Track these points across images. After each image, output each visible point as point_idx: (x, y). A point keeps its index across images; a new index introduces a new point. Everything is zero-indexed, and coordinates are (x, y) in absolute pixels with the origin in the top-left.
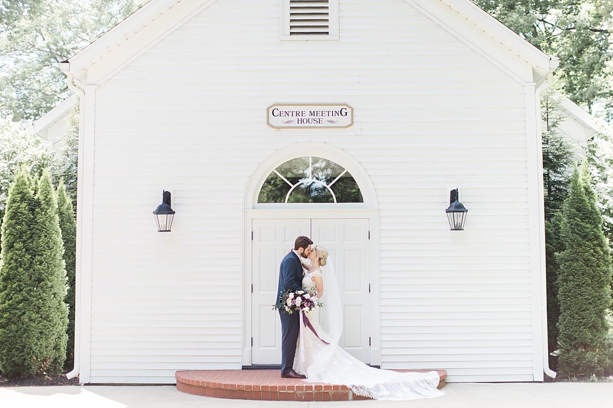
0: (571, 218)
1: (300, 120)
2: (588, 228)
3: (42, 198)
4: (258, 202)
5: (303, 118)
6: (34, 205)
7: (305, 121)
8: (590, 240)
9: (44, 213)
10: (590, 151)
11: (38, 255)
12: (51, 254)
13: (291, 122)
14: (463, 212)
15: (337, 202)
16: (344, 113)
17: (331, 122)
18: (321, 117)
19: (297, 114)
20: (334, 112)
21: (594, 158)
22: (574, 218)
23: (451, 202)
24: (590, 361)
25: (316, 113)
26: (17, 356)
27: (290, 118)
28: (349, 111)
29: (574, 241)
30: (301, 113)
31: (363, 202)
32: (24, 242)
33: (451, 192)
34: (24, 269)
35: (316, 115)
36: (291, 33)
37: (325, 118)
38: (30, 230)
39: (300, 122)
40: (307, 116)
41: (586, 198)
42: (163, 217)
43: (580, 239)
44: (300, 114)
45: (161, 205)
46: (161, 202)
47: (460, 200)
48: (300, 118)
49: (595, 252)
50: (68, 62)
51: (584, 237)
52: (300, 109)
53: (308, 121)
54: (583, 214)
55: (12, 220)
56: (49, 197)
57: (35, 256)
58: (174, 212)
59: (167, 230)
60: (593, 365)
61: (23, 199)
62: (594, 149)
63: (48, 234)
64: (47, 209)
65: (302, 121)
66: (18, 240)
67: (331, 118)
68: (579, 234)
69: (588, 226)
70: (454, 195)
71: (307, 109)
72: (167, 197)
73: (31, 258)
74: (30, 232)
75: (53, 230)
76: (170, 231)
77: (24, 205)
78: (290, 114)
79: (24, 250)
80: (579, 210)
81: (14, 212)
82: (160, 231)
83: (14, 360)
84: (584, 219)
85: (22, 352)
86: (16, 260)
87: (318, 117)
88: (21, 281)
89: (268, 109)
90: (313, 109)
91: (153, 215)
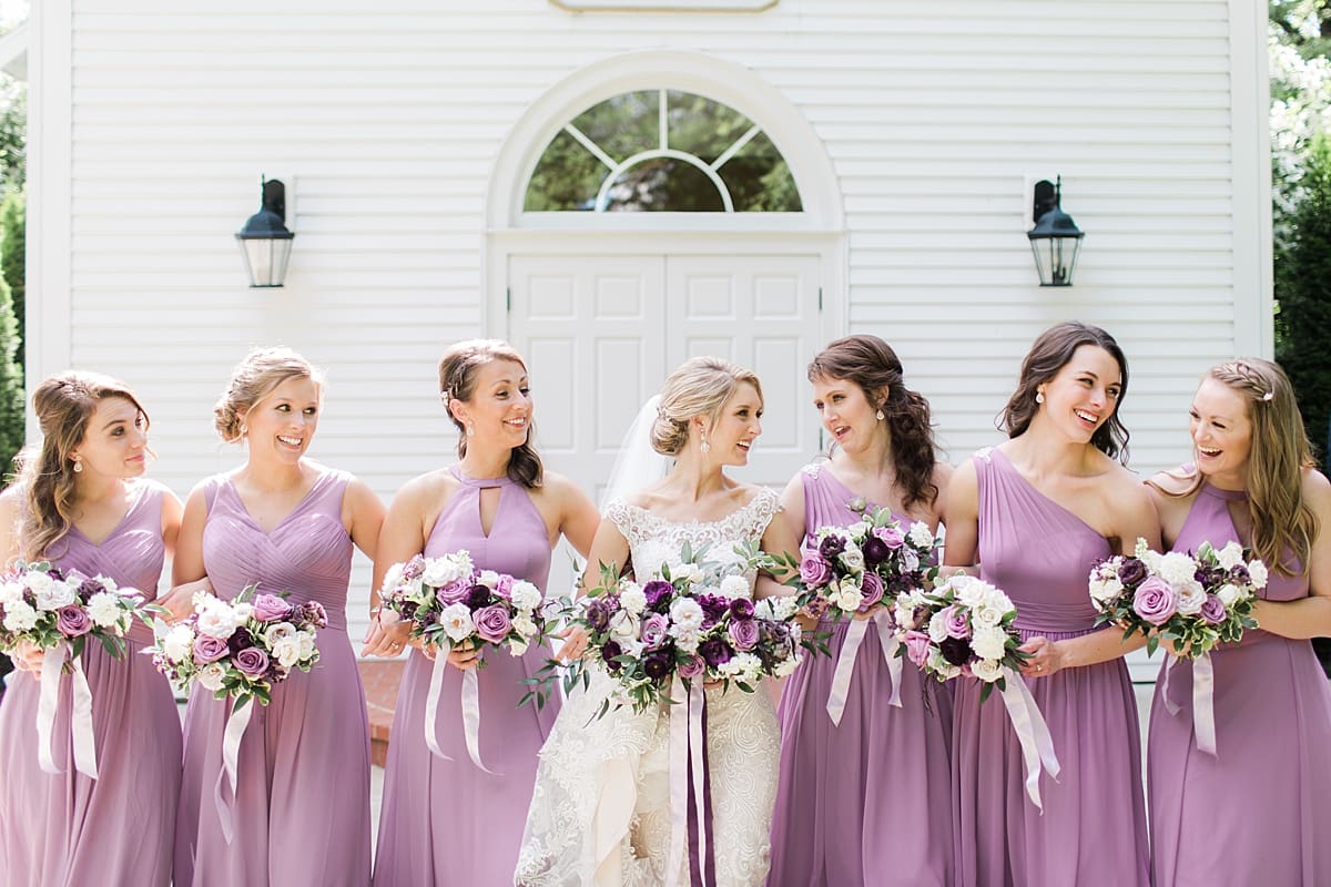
0: (1311, 261)
4: (525, 210)
15: (736, 209)
31: (802, 210)
33: (1035, 186)
42: (261, 248)
45: (256, 216)
46: (255, 206)
47: (1066, 207)
58: (291, 236)
59: (275, 282)
70: (1046, 196)
72: (274, 196)
76: (281, 286)
82: (255, 286)
91: (236, 244)
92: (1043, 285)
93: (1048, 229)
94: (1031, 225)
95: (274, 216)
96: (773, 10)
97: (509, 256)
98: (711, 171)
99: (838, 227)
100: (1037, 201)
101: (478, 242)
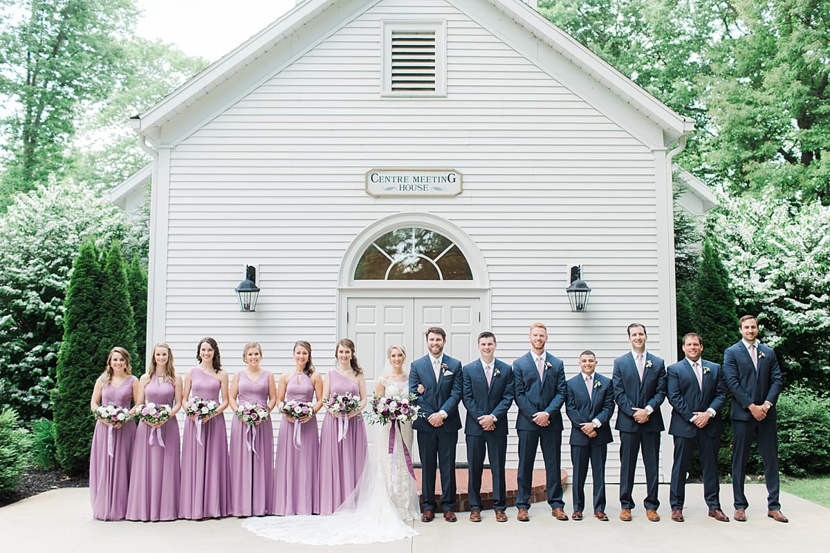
0: (703, 299)
1: (402, 186)
2: (721, 310)
3: (110, 271)
4: (355, 279)
5: (405, 184)
6: (100, 280)
7: (408, 188)
8: (723, 323)
9: (112, 289)
10: (709, 226)
11: (105, 336)
12: (120, 336)
13: (391, 188)
14: (586, 291)
15: (444, 279)
16: (452, 180)
17: (437, 189)
18: (426, 183)
19: (399, 180)
20: (441, 178)
21: (713, 233)
22: (705, 299)
23: (572, 280)
24: (723, 459)
25: (420, 178)
26: (80, 452)
27: (391, 184)
28: (458, 177)
29: (706, 325)
30: (403, 178)
31: (472, 279)
32: (89, 322)
33: (572, 269)
34: (89, 353)
35: (420, 181)
36: (393, 89)
37: (431, 185)
38: (97, 308)
39: (402, 189)
40: (410, 182)
41: (719, 276)
42: (246, 296)
43: (713, 322)
44: (403, 180)
45: (244, 282)
46: (244, 277)
47: (583, 278)
48: (402, 184)
49: (729, 336)
50: (139, 118)
51: (717, 320)
52: (402, 174)
53: (411, 188)
54: (716, 294)
55: (75, 297)
56: (118, 271)
57: (101, 338)
59: (250, 309)
60: (726, 463)
61: (88, 273)
62: (714, 224)
63: (117, 313)
64: (116, 285)
65: (405, 188)
66: (82, 320)
67: (437, 185)
68: (711, 317)
69: (721, 307)
70: (575, 272)
71: (410, 175)
72: (251, 272)
73: (97, 340)
74: (96, 310)
75: (123, 309)
76: (254, 311)
77: (89, 280)
78: (392, 180)
79: (89, 331)
80: (711, 290)
81: (77, 288)
82: (243, 311)
83: (76, 457)
84: (717, 300)
85: (86, 447)
86: (79, 343)
87: (423, 184)
88: (85, 367)
89: (367, 175)
90: (416, 174)
91: (235, 293)
92: (572, 311)
93: (574, 288)
94: (568, 284)
95: (252, 282)
96: (460, 196)
97: (348, 298)
98: (433, 262)
99: (487, 288)
100: (572, 275)
101: (335, 292)
